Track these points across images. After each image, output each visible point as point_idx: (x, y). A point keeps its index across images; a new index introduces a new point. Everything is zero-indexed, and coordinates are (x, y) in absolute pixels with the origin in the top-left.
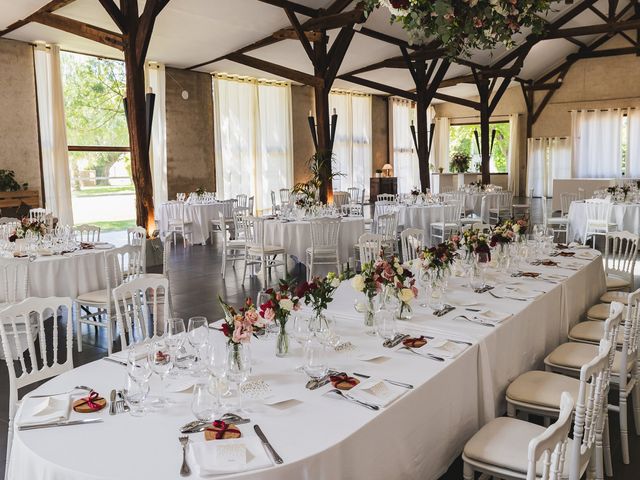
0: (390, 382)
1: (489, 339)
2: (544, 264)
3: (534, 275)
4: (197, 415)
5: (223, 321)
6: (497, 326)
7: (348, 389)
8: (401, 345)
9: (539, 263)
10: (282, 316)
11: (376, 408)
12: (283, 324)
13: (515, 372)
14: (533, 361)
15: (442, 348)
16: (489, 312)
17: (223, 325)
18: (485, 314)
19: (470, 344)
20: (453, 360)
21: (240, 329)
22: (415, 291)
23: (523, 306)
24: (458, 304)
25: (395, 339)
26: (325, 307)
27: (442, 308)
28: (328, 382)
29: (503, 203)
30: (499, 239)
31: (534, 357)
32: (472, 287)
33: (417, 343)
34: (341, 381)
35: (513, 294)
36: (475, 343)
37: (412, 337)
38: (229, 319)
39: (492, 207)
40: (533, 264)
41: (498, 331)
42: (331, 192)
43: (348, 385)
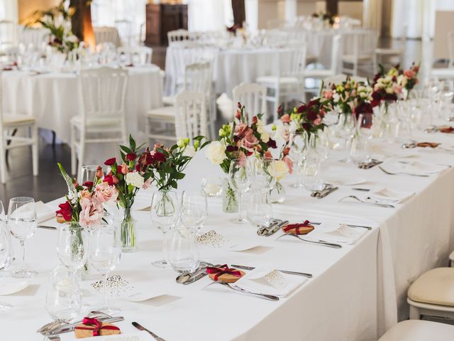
0: (283, 272)
1: (390, 222)
2: (443, 131)
3: (433, 146)
4: (53, 315)
5: (63, 200)
6: (398, 207)
7: (233, 281)
8: (281, 232)
9: (435, 129)
10: (126, 195)
11: (274, 298)
12: (128, 208)
13: (415, 271)
14: (436, 258)
15: (336, 233)
16: (385, 190)
17: (61, 206)
18: (380, 193)
19: (369, 228)
20: (353, 246)
21: (88, 209)
22: (290, 164)
23: (425, 183)
24: (341, 183)
25: (271, 225)
26: (175, 186)
27: (320, 188)
28: (204, 275)
29: (361, 47)
30: (383, 97)
31: (436, 253)
32: (354, 162)
33: (301, 229)
34: (222, 273)
35: (409, 169)
36: (374, 226)
37: (292, 222)
38: (73, 196)
39: (345, 53)
40: (429, 131)
41: (400, 213)
42: (90, 27)
43: (231, 277)
